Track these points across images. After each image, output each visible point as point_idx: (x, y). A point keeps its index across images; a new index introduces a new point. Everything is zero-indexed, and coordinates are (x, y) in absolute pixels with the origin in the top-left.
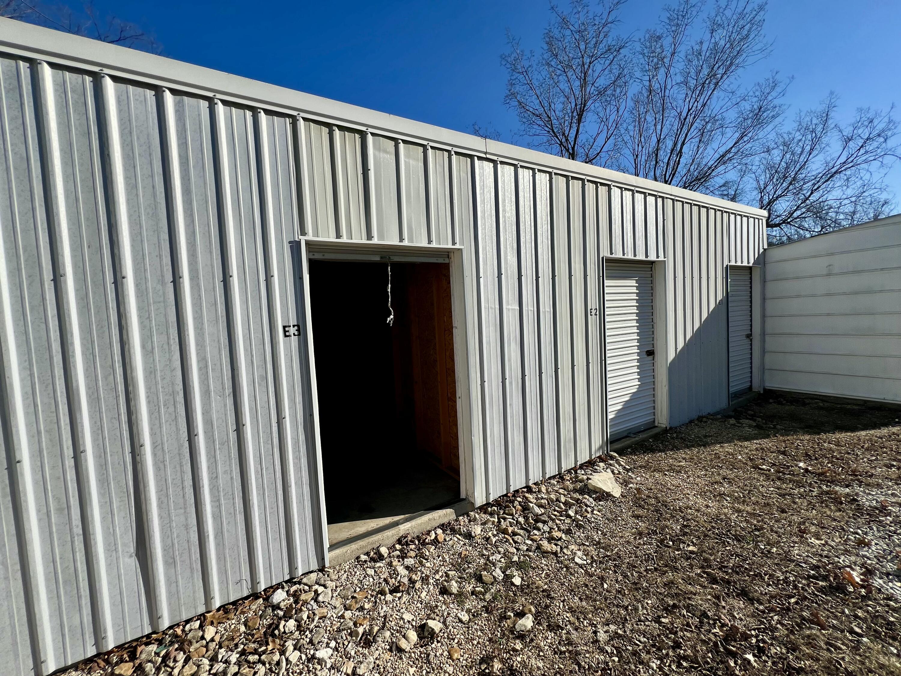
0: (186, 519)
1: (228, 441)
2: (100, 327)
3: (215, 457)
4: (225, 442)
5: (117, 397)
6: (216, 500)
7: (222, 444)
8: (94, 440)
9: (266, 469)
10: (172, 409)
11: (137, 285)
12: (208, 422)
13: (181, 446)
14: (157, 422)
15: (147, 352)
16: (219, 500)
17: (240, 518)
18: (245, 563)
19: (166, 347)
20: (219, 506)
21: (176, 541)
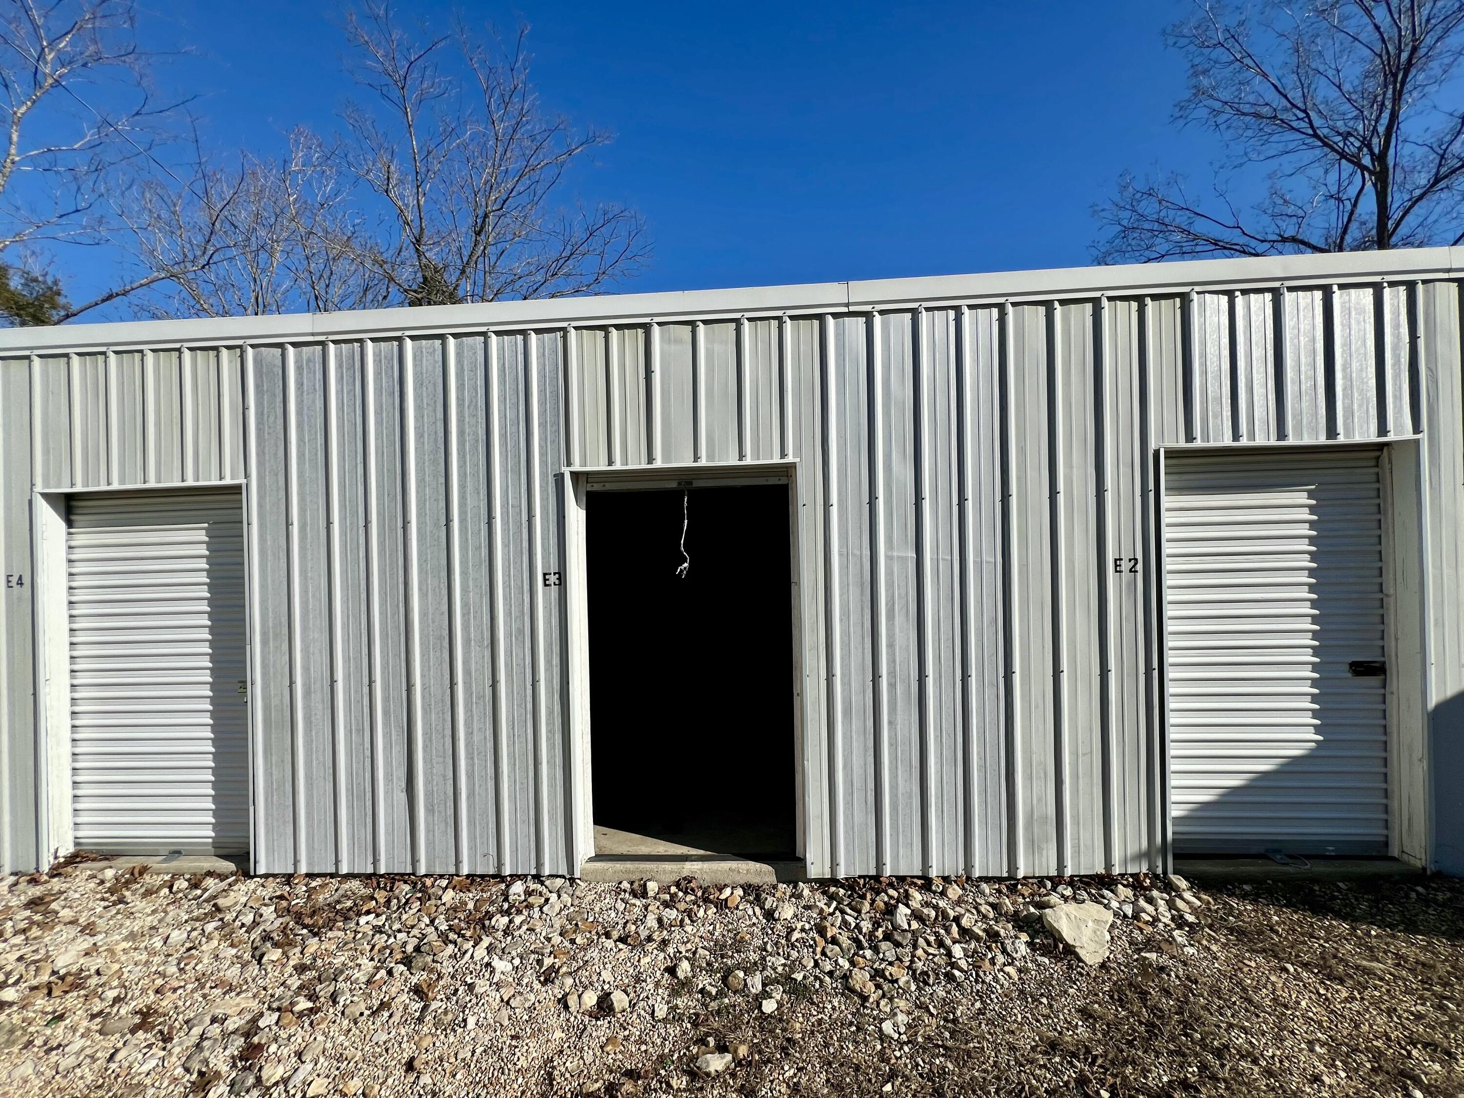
0: (445, 769)
1: (484, 696)
2: (391, 569)
3: (471, 711)
4: (481, 697)
5: (400, 635)
6: (470, 757)
7: (478, 698)
8: (383, 673)
9: (519, 736)
10: (438, 654)
11: (419, 529)
12: (467, 672)
13: (444, 693)
14: (427, 664)
15: (423, 595)
16: (472, 759)
17: (491, 784)
18: (493, 837)
19: (437, 590)
20: (473, 765)
21: (435, 789)
